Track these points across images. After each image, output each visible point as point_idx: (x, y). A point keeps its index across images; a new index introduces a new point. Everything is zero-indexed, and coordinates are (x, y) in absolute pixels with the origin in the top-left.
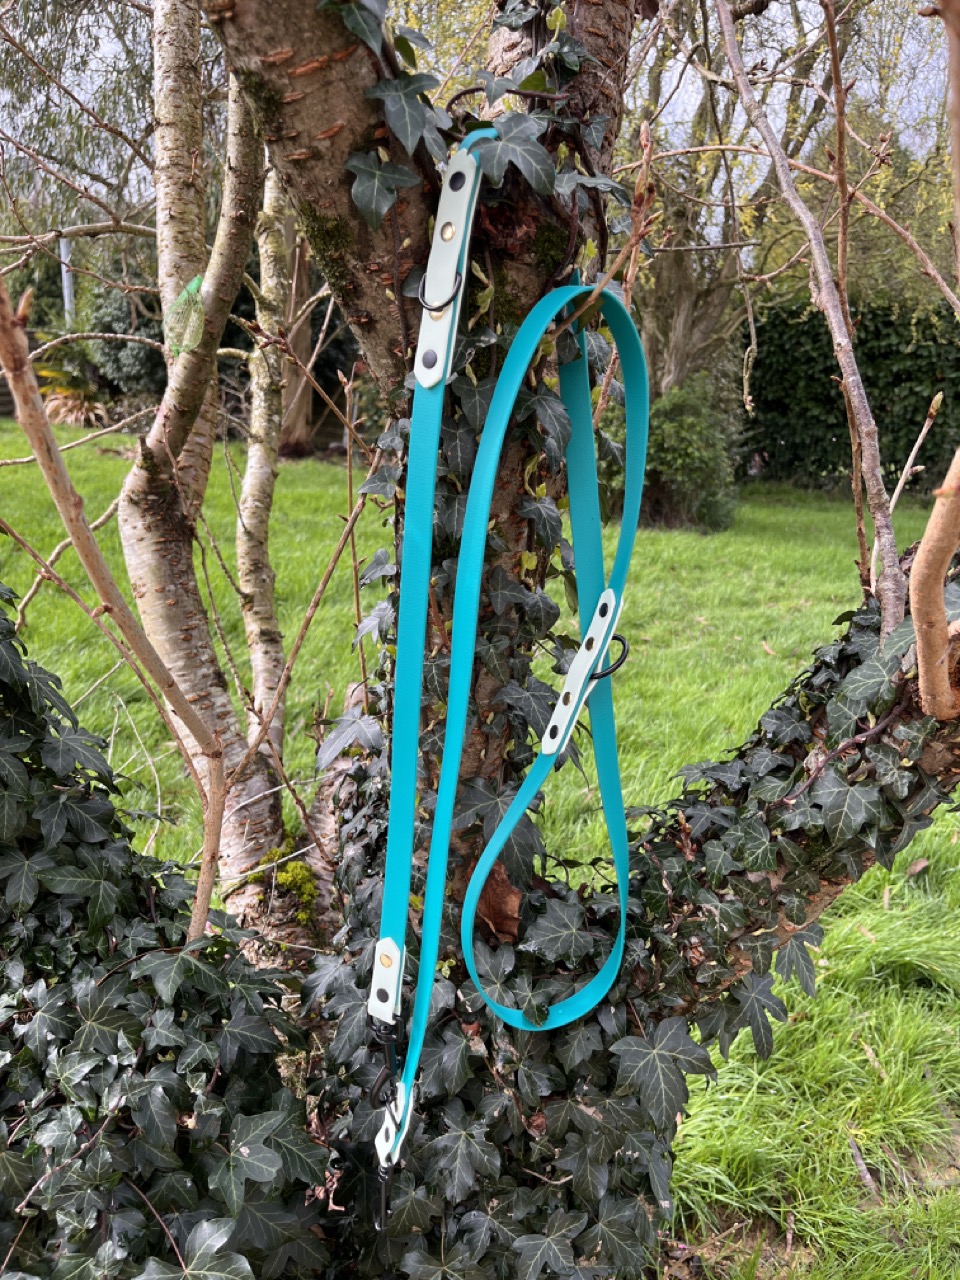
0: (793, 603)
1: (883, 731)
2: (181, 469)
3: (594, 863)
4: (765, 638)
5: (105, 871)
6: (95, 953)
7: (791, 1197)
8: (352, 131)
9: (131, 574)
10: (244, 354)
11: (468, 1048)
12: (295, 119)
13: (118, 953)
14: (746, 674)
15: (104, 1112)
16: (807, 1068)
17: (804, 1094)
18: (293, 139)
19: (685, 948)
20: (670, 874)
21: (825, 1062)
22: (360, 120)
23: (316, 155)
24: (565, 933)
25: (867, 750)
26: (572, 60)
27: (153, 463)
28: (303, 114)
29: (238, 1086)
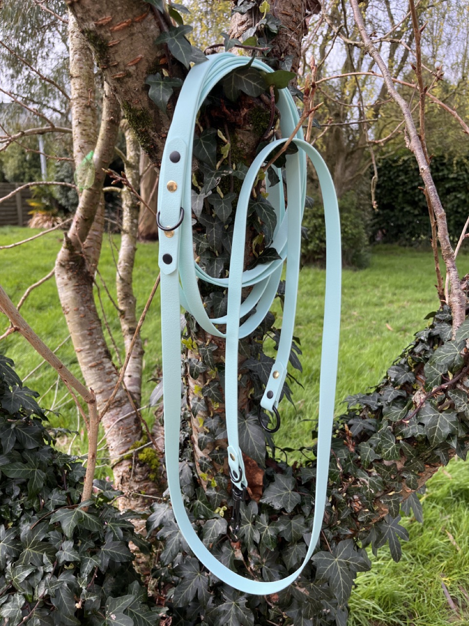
0: (401, 304)
1: (458, 382)
2: (86, 248)
3: (301, 449)
4: (387, 322)
5: (38, 464)
6: (32, 509)
7: (412, 615)
8: (147, 61)
9: (62, 302)
10: (118, 189)
11: (234, 555)
12: (116, 55)
13: (45, 508)
14: (379, 340)
15: (36, 598)
16: (418, 546)
17: (417, 560)
18: (115, 66)
19: (351, 502)
20: (341, 459)
21: (428, 543)
22: (151, 54)
23: (128, 75)
24: (285, 492)
25: (449, 392)
26: (274, 28)
27: (71, 246)
28: (120, 52)
29: (110, 581)
